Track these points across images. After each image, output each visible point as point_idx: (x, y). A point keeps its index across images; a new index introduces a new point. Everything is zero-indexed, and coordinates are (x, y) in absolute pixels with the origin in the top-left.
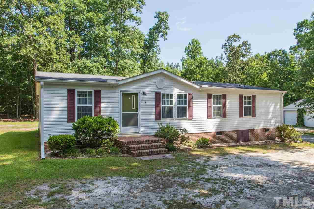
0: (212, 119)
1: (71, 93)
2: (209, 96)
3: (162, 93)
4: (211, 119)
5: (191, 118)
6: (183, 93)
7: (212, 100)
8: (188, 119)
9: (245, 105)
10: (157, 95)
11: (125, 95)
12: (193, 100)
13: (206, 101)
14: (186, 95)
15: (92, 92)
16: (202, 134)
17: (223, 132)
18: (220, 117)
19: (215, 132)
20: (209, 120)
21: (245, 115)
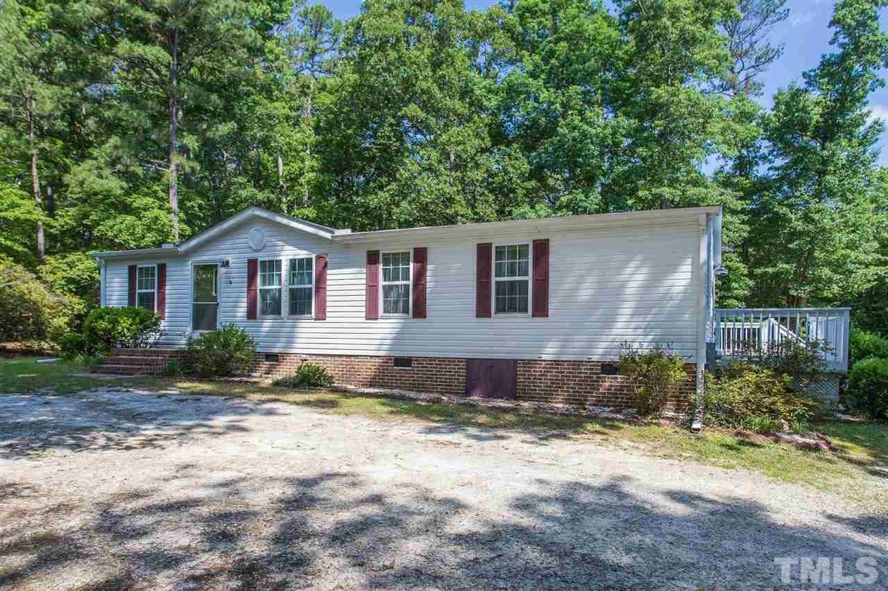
0: (379, 321)
1: (132, 270)
2: (372, 258)
3: (260, 259)
4: (377, 319)
5: (321, 316)
6: (302, 254)
7: (381, 267)
8: (315, 319)
9: (496, 276)
10: (252, 264)
11: (200, 268)
12: (328, 272)
13: (364, 270)
14: (311, 259)
15: (154, 267)
16: (353, 359)
17: (417, 359)
18: (404, 315)
19: (388, 358)
20: (372, 324)
21: (498, 311)
